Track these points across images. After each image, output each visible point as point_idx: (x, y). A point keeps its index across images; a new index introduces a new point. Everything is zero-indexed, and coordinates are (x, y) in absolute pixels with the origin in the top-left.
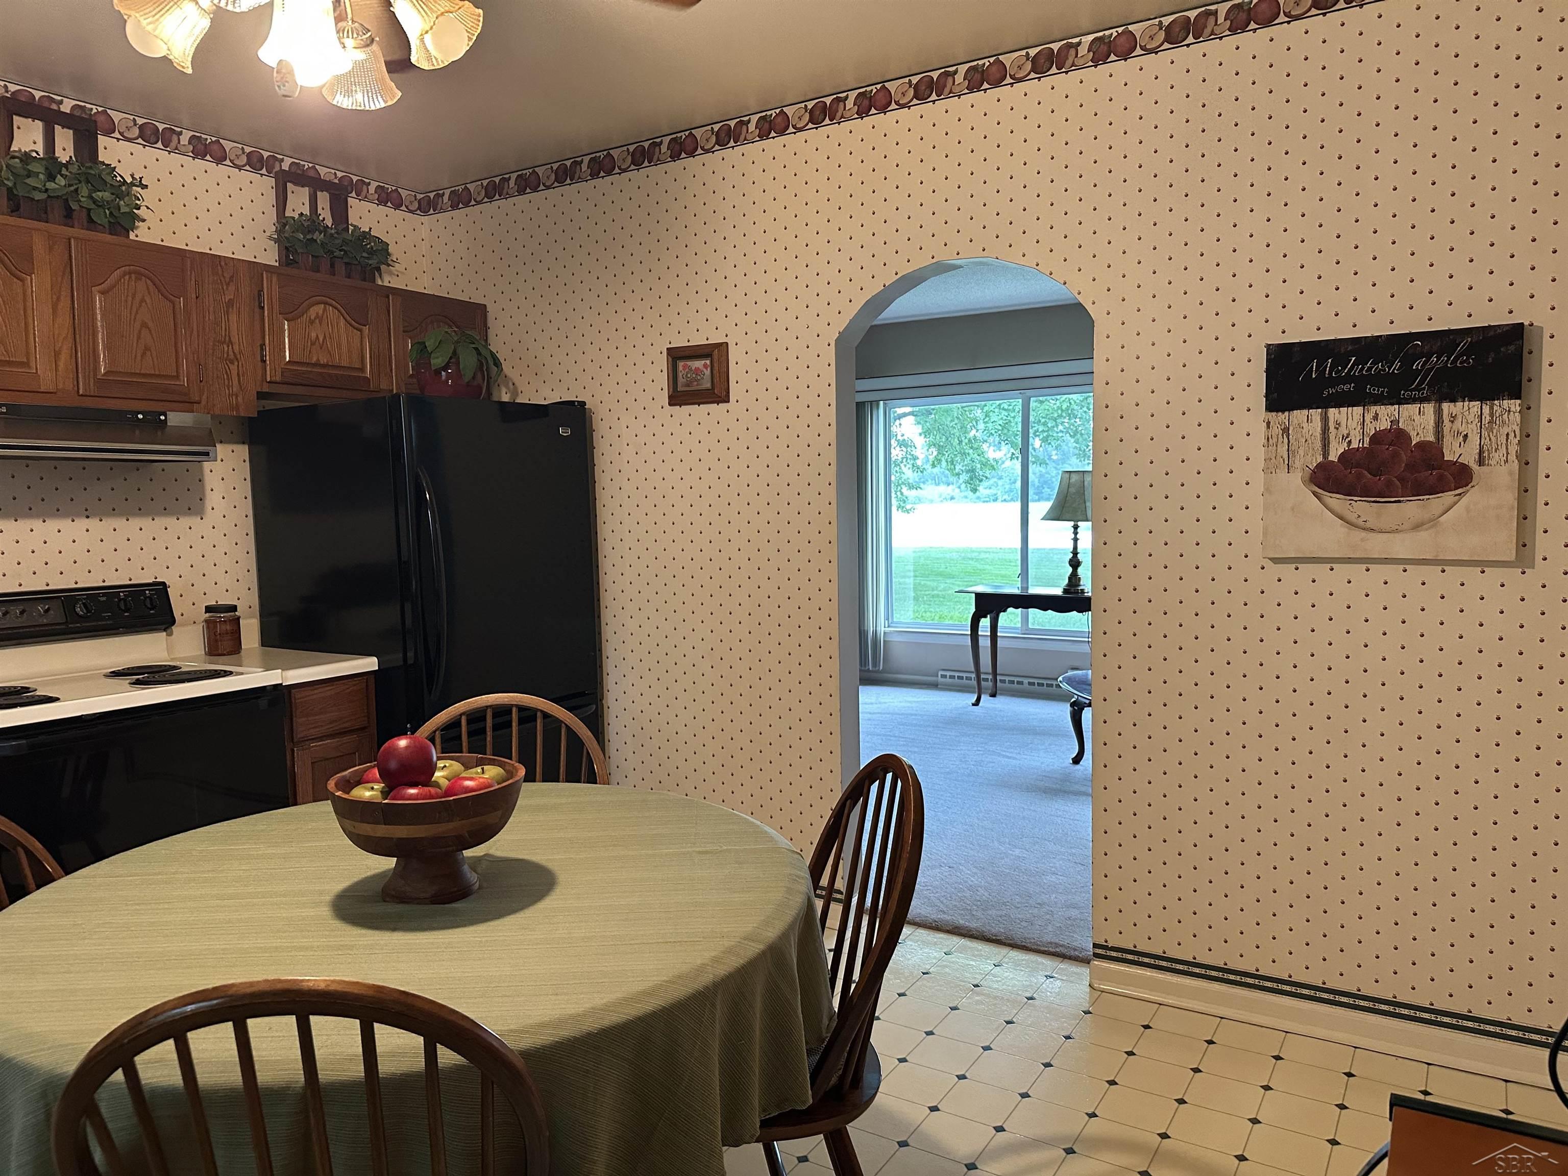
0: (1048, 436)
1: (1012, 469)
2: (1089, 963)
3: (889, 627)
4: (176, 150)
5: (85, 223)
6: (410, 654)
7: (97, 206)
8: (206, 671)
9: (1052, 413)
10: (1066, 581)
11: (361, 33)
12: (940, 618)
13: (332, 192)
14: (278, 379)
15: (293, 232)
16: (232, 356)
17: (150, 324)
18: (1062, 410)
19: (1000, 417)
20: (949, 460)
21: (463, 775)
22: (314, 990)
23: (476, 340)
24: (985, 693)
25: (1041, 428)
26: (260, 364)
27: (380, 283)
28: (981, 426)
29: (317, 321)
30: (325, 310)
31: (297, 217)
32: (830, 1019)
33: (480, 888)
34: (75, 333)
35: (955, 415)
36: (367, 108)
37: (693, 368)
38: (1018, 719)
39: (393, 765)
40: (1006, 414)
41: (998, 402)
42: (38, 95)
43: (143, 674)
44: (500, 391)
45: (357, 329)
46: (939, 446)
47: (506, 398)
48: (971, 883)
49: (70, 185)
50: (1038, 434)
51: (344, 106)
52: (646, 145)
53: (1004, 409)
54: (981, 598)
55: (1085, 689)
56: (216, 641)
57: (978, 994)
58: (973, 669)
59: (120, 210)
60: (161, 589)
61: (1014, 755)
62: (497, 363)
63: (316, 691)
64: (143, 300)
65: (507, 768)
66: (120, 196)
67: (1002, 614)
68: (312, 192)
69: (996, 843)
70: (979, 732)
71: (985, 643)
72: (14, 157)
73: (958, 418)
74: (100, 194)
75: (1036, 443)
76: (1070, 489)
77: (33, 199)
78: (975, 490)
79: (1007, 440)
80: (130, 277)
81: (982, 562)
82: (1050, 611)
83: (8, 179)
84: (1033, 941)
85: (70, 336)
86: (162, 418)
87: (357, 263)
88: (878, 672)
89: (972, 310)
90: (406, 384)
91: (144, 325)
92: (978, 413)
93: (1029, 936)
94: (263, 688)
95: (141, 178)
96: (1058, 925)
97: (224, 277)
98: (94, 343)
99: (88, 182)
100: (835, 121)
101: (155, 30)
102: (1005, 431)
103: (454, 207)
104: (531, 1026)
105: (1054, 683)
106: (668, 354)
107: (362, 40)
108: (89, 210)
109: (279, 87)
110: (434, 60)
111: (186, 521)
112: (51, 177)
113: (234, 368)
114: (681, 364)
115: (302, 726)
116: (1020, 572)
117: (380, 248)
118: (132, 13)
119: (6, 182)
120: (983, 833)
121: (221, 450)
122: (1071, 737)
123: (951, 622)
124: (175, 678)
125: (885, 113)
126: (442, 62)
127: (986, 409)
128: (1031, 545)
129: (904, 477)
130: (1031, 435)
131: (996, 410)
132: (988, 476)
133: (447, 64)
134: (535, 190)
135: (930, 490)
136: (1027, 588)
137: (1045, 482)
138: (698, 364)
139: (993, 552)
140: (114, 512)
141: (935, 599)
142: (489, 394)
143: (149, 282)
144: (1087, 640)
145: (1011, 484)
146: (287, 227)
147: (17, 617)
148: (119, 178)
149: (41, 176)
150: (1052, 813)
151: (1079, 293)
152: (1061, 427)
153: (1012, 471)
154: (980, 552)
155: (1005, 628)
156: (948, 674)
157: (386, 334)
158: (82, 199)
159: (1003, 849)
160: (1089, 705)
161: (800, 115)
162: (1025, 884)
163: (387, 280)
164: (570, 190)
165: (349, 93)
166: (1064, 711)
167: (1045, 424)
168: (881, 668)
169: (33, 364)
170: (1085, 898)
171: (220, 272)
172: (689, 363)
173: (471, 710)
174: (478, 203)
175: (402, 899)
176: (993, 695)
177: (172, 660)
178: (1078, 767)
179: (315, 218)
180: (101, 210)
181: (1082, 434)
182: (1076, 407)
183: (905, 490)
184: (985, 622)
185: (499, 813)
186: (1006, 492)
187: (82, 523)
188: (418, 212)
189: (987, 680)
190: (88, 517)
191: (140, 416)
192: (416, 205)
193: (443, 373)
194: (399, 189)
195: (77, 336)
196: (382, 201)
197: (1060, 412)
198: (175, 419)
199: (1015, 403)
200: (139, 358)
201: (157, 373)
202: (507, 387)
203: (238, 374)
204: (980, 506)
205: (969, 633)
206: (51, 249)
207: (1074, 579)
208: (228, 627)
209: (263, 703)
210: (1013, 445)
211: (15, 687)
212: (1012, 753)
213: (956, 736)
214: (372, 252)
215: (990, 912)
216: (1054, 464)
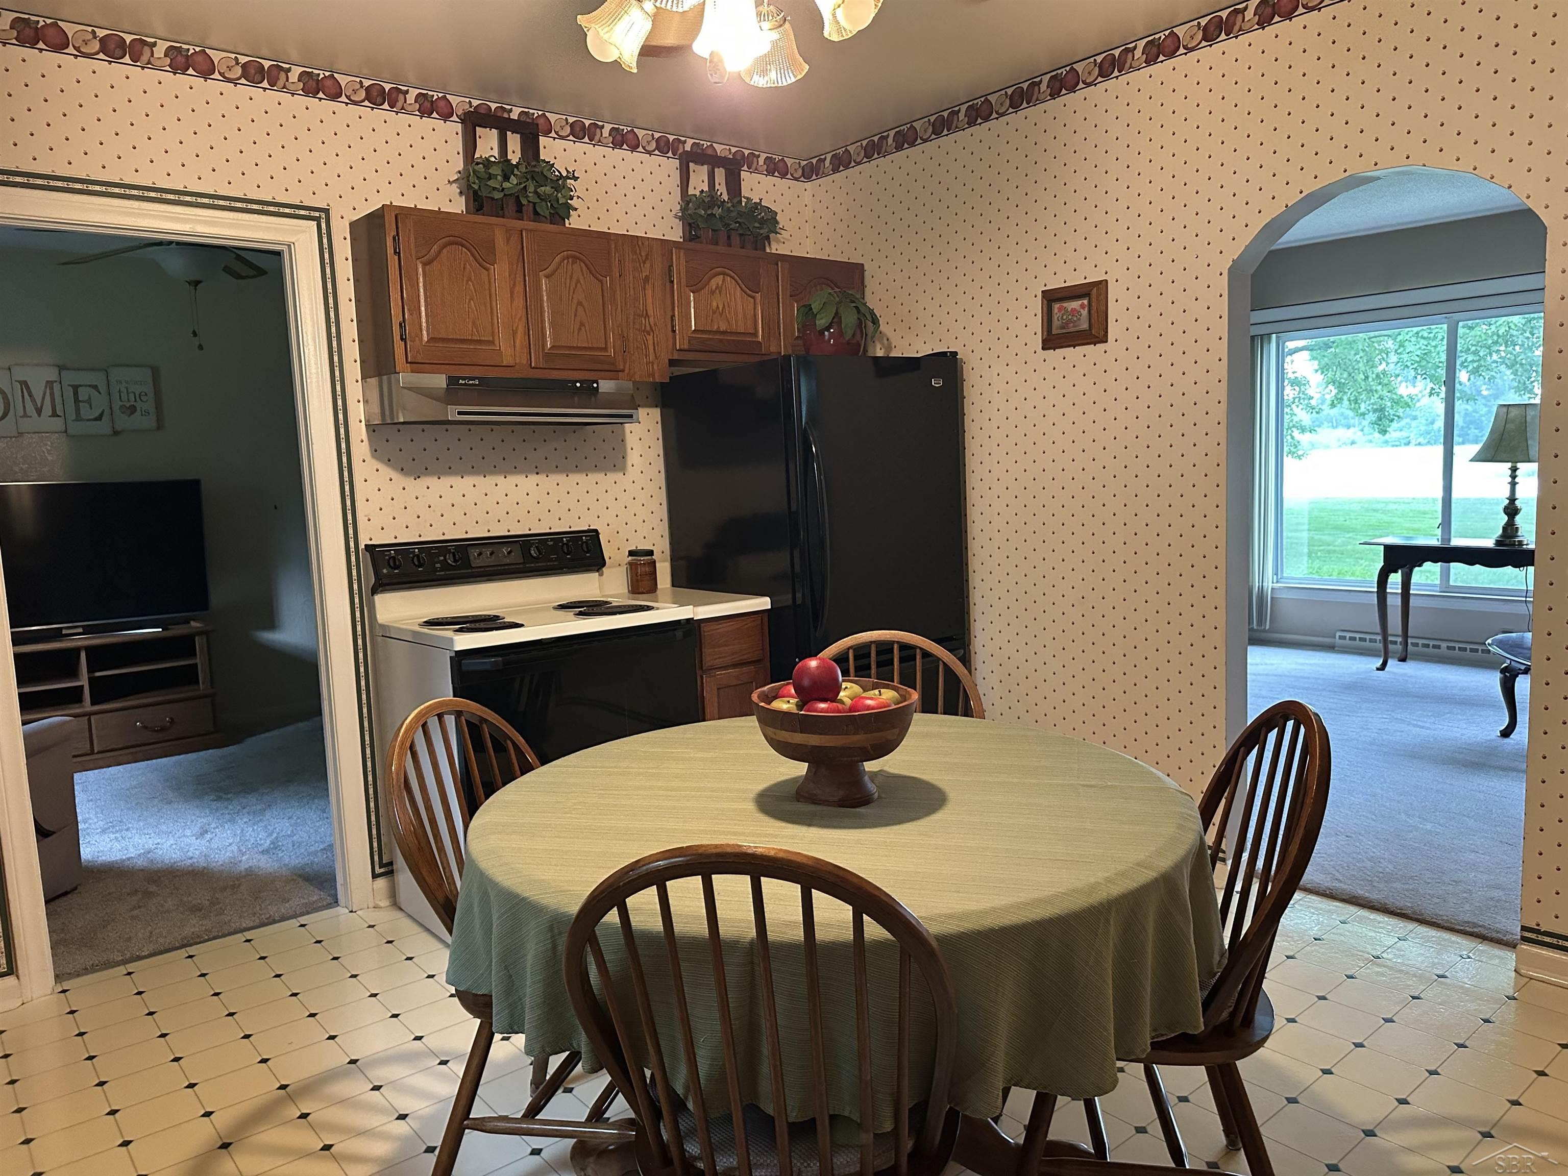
0: (1479, 367)
1: (1429, 408)
2: (1515, 947)
3: (1277, 582)
4: (600, 143)
5: (532, 216)
6: (799, 595)
7: (541, 199)
8: (629, 606)
9: (1486, 340)
10: (1500, 532)
11: (775, 15)
12: (1339, 574)
13: (728, 167)
14: (686, 347)
15: (695, 209)
16: (648, 328)
17: (585, 304)
18: (1498, 336)
19: (1418, 346)
20: (1352, 399)
21: (864, 695)
22: (766, 856)
23: (857, 299)
24: (1393, 657)
25: (1470, 358)
26: (671, 334)
27: (768, 250)
28: (1393, 358)
29: (717, 291)
30: (724, 280)
31: (698, 194)
32: (1222, 956)
33: (879, 797)
34: (527, 314)
35: (1360, 347)
36: (780, 85)
37: (1069, 310)
38: (1434, 687)
39: (806, 682)
40: (1426, 343)
41: (1415, 330)
42: (493, 106)
43: (583, 607)
44: (875, 347)
45: (749, 296)
46: (1340, 383)
47: (880, 353)
48: (1372, 854)
49: (520, 184)
50: (1466, 364)
51: (760, 86)
52: (1025, 86)
53: (1422, 337)
54: (1390, 550)
55: (1520, 653)
56: (637, 581)
57: (1378, 965)
58: (1378, 630)
59: (558, 202)
60: (594, 535)
61: (1427, 725)
62: (875, 321)
63: (720, 626)
64: (578, 281)
65: (901, 693)
66: (557, 189)
67: (1417, 569)
68: (711, 170)
69: (1403, 816)
70: (1384, 699)
71: (1394, 602)
72: (478, 164)
73: (1363, 350)
74: (543, 188)
75: (1462, 376)
76: (1507, 426)
77: (493, 199)
78: (1384, 432)
79: (1425, 374)
80: (568, 262)
81: (1390, 515)
82: (1477, 566)
83: (474, 183)
84: (1445, 918)
85: (524, 319)
86: (595, 385)
87: (749, 233)
88: (1265, 631)
89: (1386, 226)
90: (792, 346)
91: (580, 303)
92: (1390, 344)
93: (1441, 913)
94: (678, 622)
95: (574, 171)
96: (1477, 905)
97: (641, 256)
98: (542, 321)
99: (533, 178)
100: (1232, 35)
101: (609, 38)
102: (1424, 363)
103: (835, 170)
104: (940, 916)
105: (1480, 648)
106: (1043, 297)
107: (776, 21)
108: (534, 204)
109: (711, 75)
110: (843, 31)
111: (612, 476)
112: (506, 178)
113: (650, 338)
114: (1056, 307)
115: (711, 657)
116: (1440, 522)
117: (770, 217)
118: (593, 25)
119: (473, 185)
120: (1388, 804)
121: (642, 412)
122: (1500, 708)
123: (1352, 578)
124: (609, 610)
125: (1290, 19)
126: (850, 32)
127: (1400, 338)
128: (1455, 495)
129: (1295, 419)
130: (1458, 367)
131: (1413, 339)
132: (1401, 415)
133: (855, 33)
134: (912, 144)
135: (1325, 434)
136: (1449, 540)
137: (1471, 422)
138: (1075, 305)
139: (1404, 503)
140: (557, 469)
141: (1331, 555)
142: (865, 350)
143: (582, 264)
144: (1524, 599)
145: (1427, 425)
146: (691, 204)
147: (487, 558)
148: (557, 173)
149: (499, 178)
150: (1474, 788)
151: (1528, 197)
152: (1495, 357)
153: (1430, 410)
154: (1387, 503)
155: (1420, 585)
156: (1348, 635)
157: (776, 300)
158: (530, 195)
159: (1411, 822)
160: (1526, 671)
161: (1192, 33)
162: (1437, 860)
163: (776, 248)
164: (946, 141)
165: (764, 72)
166: (1492, 681)
167: (1476, 353)
168: (1267, 627)
169: (497, 342)
170: (1514, 879)
171: (638, 252)
172: (1065, 305)
173: (856, 645)
174: (858, 164)
175: (813, 800)
176: (1403, 660)
177: (603, 596)
178: (1506, 740)
179: (713, 194)
180: (544, 203)
181: (1521, 364)
182: (1515, 333)
183: (1296, 433)
184: (1395, 579)
185: (897, 731)
186: (1421, 435)
187: (533, 479)
188: (802, 179)
189: (1395, 643)
190: (537, 473)
191: (578, 385)
192: (800, 172)
193: (826, 333)
194: (785, 159)
195: (529, 316)
196: (770, 173)
197: (1495, 338)
198: (606, 386)
199: (1437, 330)
200: (576, 332)
201: (590, 346)
202: (883, 344)
203: (654, 343)
204: (1389, 450)
205: (1376, 590)
206: (508, 240)
207: (1510, 529)
208: (647, 569)
209: (679, 634)
210: (1433, 378)
211: (489, 616)
212: (1425, 722)
213: (1356, 702)
214: (763, 222)
215: (1394, 885)
216: (1484, 401)
